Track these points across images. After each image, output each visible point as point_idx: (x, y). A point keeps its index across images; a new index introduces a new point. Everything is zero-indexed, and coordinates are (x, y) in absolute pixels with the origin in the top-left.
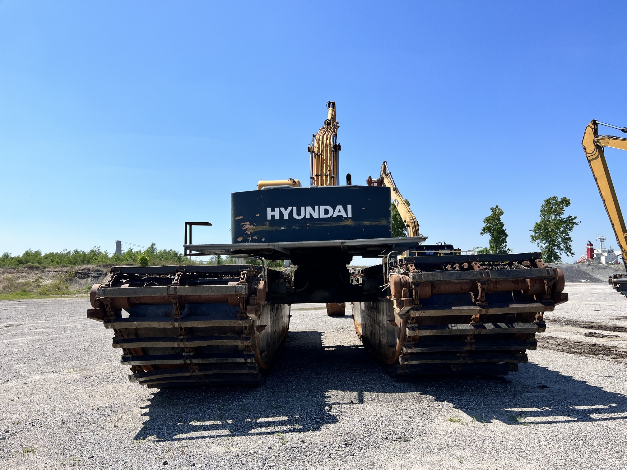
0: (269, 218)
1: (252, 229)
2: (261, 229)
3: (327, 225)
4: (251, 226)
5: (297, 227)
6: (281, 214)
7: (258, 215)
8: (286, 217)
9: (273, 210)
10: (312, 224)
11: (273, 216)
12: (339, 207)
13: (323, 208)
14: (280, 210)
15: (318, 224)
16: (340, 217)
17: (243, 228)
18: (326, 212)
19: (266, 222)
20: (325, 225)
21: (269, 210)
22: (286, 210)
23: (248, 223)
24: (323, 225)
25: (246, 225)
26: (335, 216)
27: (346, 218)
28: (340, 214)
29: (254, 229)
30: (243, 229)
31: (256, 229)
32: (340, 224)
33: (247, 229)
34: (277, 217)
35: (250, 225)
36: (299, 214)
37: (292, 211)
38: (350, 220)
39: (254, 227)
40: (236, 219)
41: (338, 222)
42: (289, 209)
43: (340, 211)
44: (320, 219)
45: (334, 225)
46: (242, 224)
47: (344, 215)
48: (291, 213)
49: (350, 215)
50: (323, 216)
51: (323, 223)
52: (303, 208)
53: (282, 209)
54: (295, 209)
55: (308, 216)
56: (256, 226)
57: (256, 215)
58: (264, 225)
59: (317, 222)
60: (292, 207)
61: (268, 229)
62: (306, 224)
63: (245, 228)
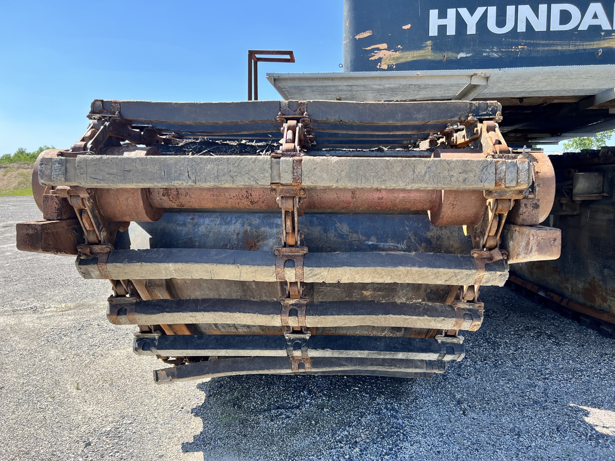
0: (433, 32)
1: (394, 59)
2: (414, 57)
3: (565, 48)
4: (390, 53)
5: (496, 52)
6: (461, 23)
7: (408, 26)
8: (471, 30)
9: (443, 15)
10: (529, 44)
11: (442, 29)
12: (596, 7)
13: (556, 8)
14: (458, 15)
15: (543, 45)
16: (595, 29)
17: (373, 56)
18: (565, 17)
19: (426, 41)
20: (559, 48)
21: (434, 13)
22: (472, 12)
23: (384, 46)
24: (555, 48)
25: (378, 49)
26: (584, 27)
27: (609, 33)
28: (595, 22)
29: (398, 58)
30: (373, 58)
31: (401, 58)
32: (595, 47)
33: (380, 60)
34: (451, 31)
35: (388, 49)
36: (501, 22)
37: (485, 16)
39: (398, 54)
40: (357, 37)
41: (590, 41)
42: (480, 11)
43: (595, 16)
44: (549, 34)
45: (581, 47)
46: (369, 48)
47: (606, 26)
48: (482, 22)
50: (556, 26)
51: (555, 42)
52: (510, 10)
53: (464, 12)
54: (492, 11)
55: (522, 28)
56: (403, 50)
57: (404, 27)
58: (420, 48)
59: (542, 42)
60: (488, 6)
61: (429, 58)
62: (517, 45)
63: (376, 57)
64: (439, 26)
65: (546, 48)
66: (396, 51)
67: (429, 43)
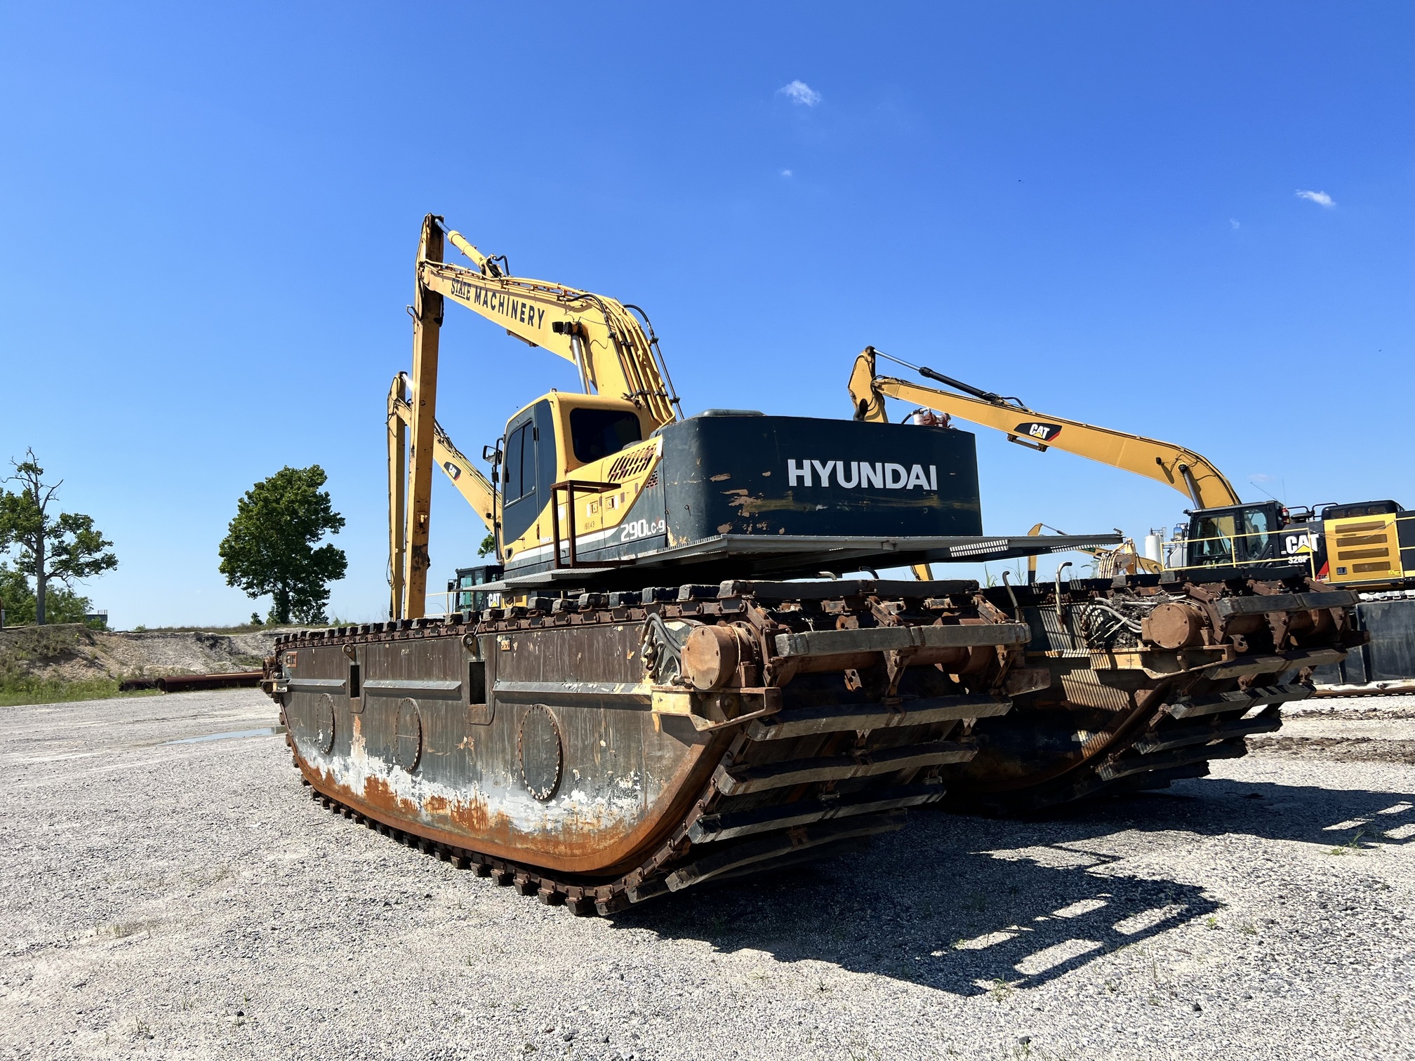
0: (793, 482)
1: (755, 506)
2: (776, 506)
3: (899, 505)
4: (751, 500)
5: (847, 506)
6: (816, 476)
7: (768, 474)
8: (825, 483)
9: (800, 466)
10: (872, 500)
11: (800, 479)
12: (917, 468)
13: (889, 467)
14: (812, 466)
15: (883, 502)
16: (918, 488)
17: (733, 501)
18: (896, 476)
19: (787, 490)
20: (894, 505)
21: (792, 463)
22: (824, 466)
23: (745, 492)
24: (891, 505)
25: (738, 495)
26: (910, 487)
27: (930, 492)
28: (918, 482)
29: (760, 506)
30: (733, 504)
31: (764, 506)
32: (920, 505)
33: (741, 506)
34: (808, 482)
35: (749, 496)
36: (848, 478)
37: (835, 468)
38: (935, 497)
39: (759, 502)
40: (713, 479)
41: (916, 500)
42: (830, 464)
43: (918, 477)
44: (885, 491)
45: (910, 506)
46: (728, 493)
47: (926, 487)
48: (833, 475)
49: (934, 487)
50: (890, 484)
51: (891, 500)
52: (854, 465)
53: (817, 464)
54: (840, 465)
55: (865, 485)
56: (764, 498)
57: (764, 474)
58: (782, 497)
59: (882, 498)
60: (836, 460)
61: (792, 508)
62: (863, 500)
63: (736, 503)
64: (797, 476)
65: (885, 505)
66: (757, 498)
67: (790, 492)
